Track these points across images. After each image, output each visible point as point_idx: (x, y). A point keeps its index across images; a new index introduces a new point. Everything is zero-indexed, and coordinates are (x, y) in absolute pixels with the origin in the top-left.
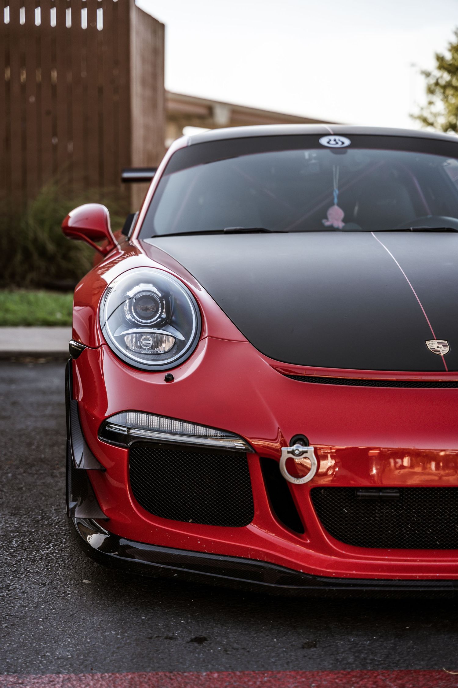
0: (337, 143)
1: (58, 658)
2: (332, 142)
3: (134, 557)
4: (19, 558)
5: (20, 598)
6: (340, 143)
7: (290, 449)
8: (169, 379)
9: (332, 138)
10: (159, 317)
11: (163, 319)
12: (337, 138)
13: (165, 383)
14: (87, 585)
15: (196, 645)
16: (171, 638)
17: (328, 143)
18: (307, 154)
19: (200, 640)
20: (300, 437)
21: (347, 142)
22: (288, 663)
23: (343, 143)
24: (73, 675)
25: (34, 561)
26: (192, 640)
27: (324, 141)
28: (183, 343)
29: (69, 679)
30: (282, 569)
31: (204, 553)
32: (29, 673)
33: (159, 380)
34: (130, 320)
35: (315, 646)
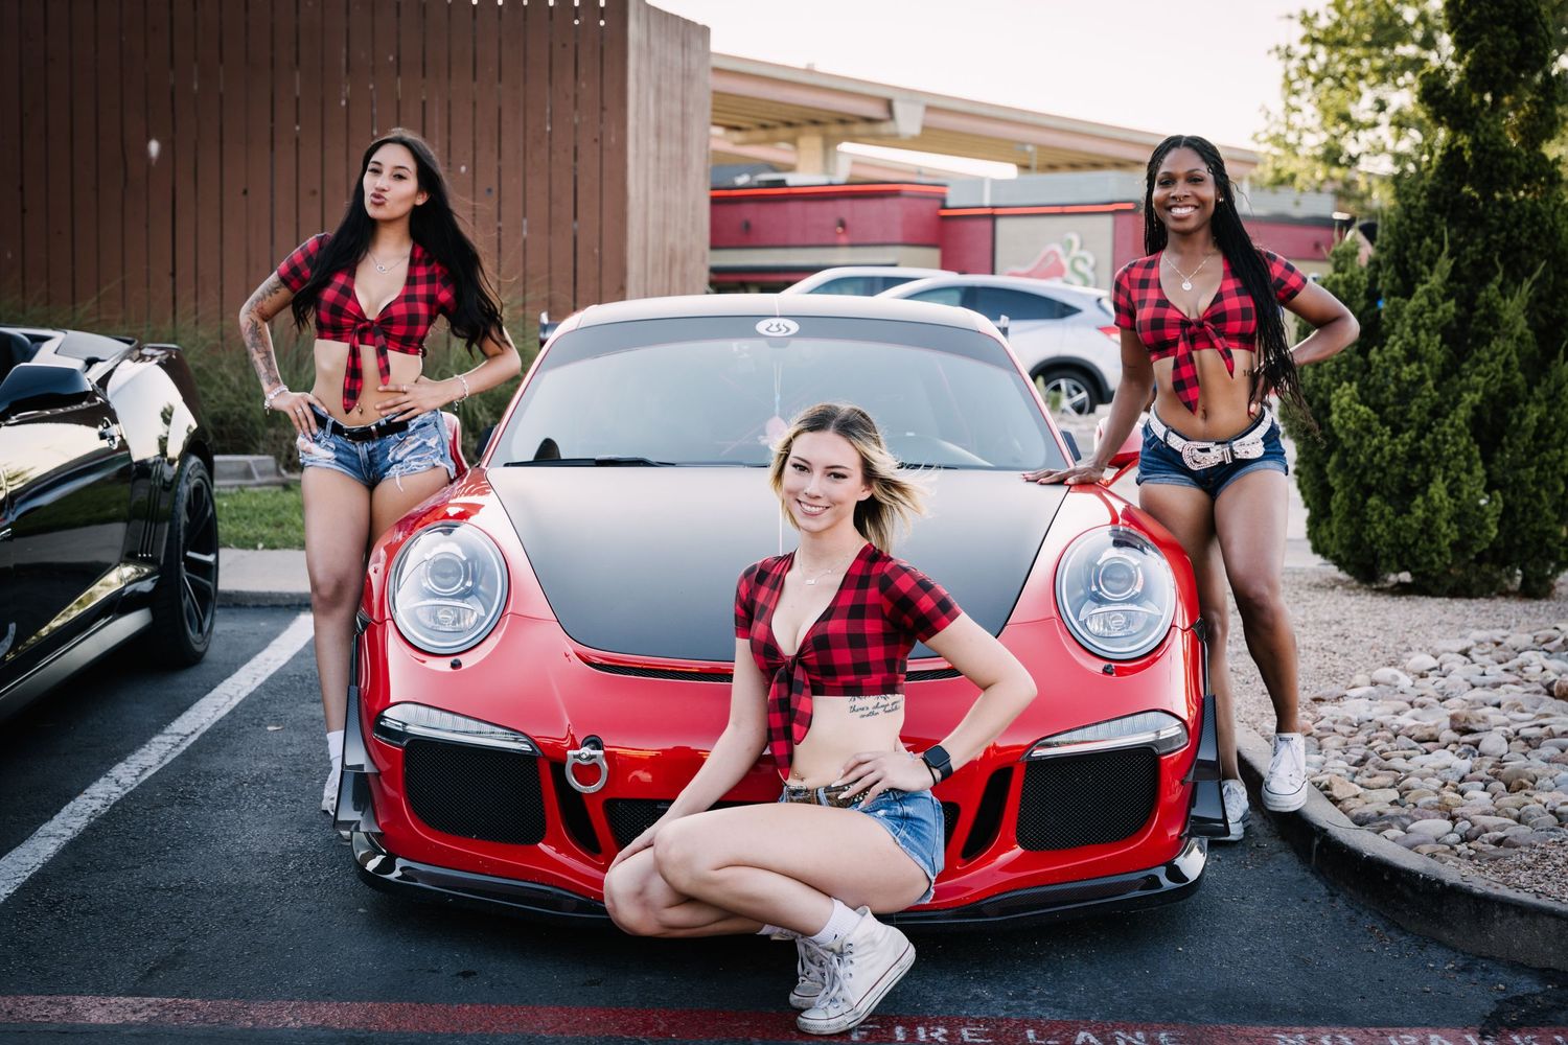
0: (780, 330)
1: (296, 987)
2: (774, 328)
3: (416, 881)
4: (291, 882)
5: (275, 926)
6: (784, 329)
7: (576, 752)
8: (456, 665)
9: (775, 321)
10: (463, 585)
11: (468, 589)
12: (782, 321)
13: (451, 670)
14: (362, 914)
15: (461, 978)
16: (434, 971)
17: (767, 330)
18: (735, 345)
19: (466, 974)
20: (593, 738)
21: (794, 327)
22: (556, 1000)
23: (788, 330)
24: (306, 1003)
25: (308, 886)
26: (458, 975)
27: (761, 327)
28: (483, 619)
29: (300, 1006)
30: (571, 895)
31: (487, 875)
32: (257, 999)
33: (443, 665)
34: (426, 588)
35: (598, 984)
